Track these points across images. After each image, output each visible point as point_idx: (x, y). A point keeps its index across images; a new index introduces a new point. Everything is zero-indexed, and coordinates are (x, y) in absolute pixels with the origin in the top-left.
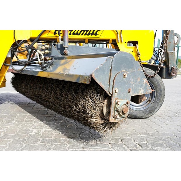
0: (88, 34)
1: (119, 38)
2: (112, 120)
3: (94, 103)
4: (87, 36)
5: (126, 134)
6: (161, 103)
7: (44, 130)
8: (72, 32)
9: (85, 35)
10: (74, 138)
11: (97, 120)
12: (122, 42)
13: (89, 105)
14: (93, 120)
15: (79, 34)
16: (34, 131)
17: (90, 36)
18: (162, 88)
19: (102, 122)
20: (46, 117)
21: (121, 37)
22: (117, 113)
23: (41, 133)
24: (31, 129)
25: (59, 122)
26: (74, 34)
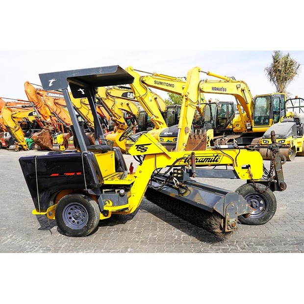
0: (211, 161)
1: (235, 163)
2: (226, 230)
3: (216, 220)
4: (209, 162)
5: (241, 238)
6: (273, 212)
7: (182, 236)
8: (198, 161)
9: (208, 162)
10: (205, 241)
11: (218, 230)
12: (237, 166)
13: (213, 222)
14: (216, 231)
15: (203, 162)
16: (176, 236)
17: (212, 162)
18: (273, 200)
19: (221, 231)
20: (180, 225)
21: (236, 163)
22: (229, 227)
23: (182, 238)
24: (173, 235)
25: (192, 230)
26: (199, 161)
